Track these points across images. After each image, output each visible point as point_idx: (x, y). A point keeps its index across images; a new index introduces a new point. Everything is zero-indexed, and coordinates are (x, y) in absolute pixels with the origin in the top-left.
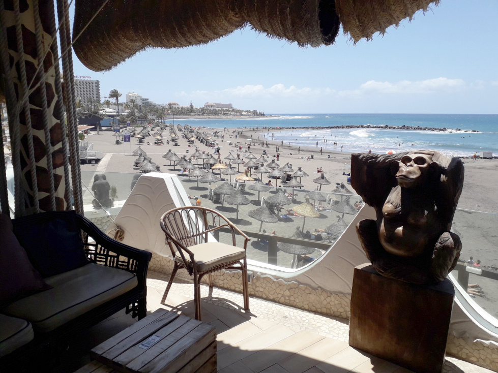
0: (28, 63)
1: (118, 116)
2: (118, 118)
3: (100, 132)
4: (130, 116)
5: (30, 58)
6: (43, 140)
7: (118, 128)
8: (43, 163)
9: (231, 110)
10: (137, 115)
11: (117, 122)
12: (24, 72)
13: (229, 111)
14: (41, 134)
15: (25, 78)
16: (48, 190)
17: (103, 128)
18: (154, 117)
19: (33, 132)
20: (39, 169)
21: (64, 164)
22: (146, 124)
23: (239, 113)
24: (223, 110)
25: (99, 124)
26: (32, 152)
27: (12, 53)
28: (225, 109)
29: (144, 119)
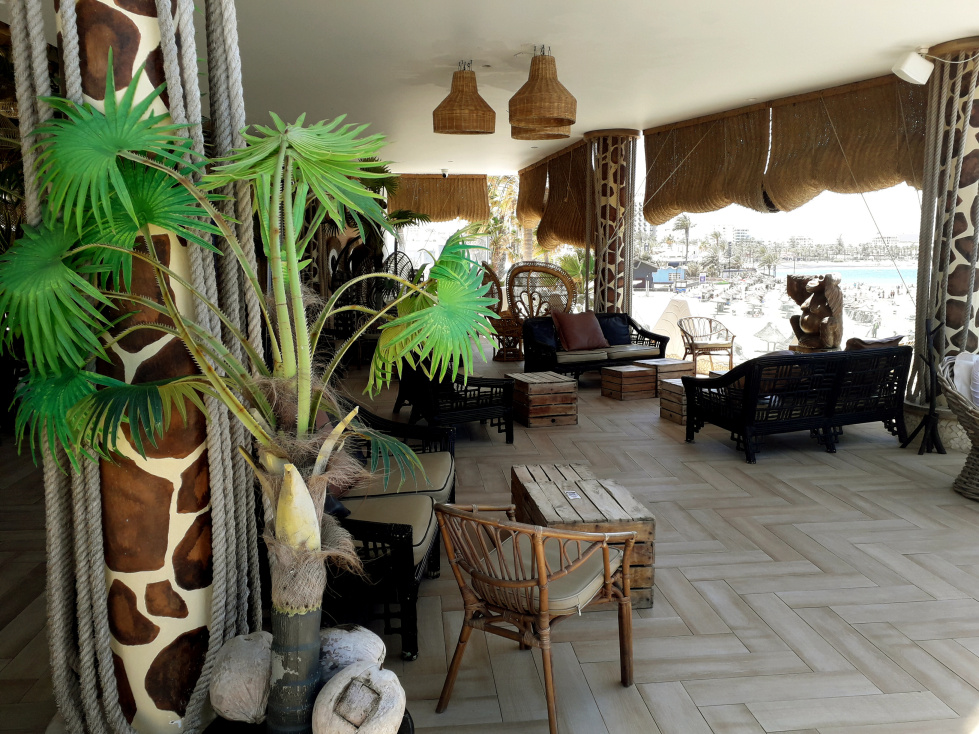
0: (611, 226)
1: (684, 263)
2: (685, 267)
3: (651, 293)
4: (708, 264)
5: (611, 223)
6: (613, 271)
7: (684, 285)
8: (611, 285)
10: (723, 260)
11: (682, 274)
12: (608, 231)
14: (612, 268)
15: (607, 235)
16: (613, 301)
17: (656, 286)
18: (756, 265)
19: (608, 266)
20: (609, 288)
21: (623, 286)
22: (737, 278)
25: (651, 279)
26: (607, 277)
27: (602, 220)
29: (733, 268)
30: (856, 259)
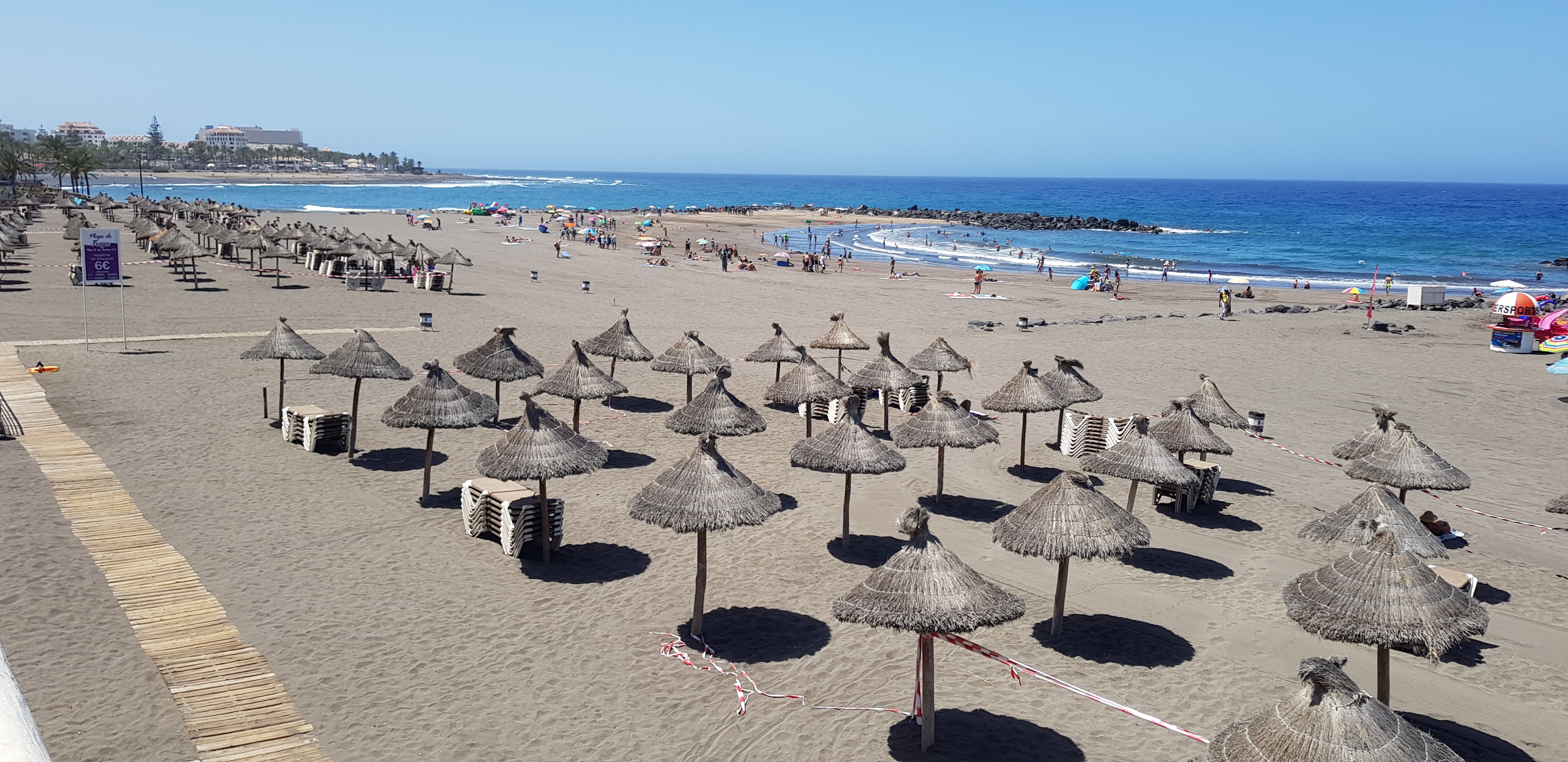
9: (302, 150)
13: (298, 154)
23: (334, 161)
24: (275, 151)
28: (280, 147)
30: (186, 168)
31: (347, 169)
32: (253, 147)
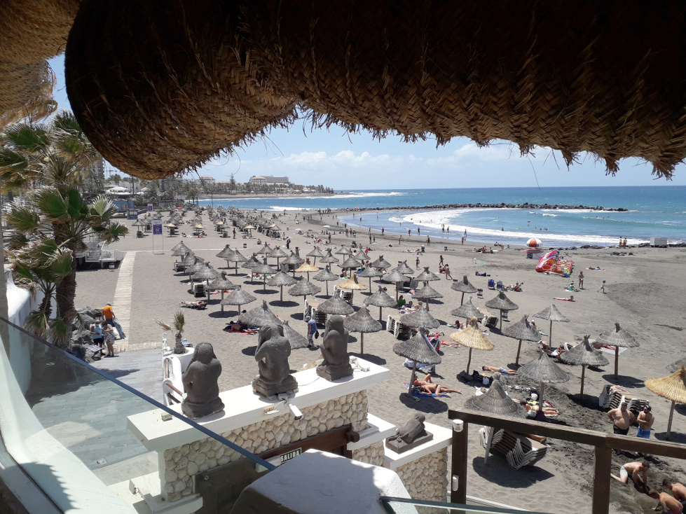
1: (133, 196)
2: (133, 199)
4: (149, 197)
9: (287, 185)
10: (159, 194)
13: (286, 187)
18: (183, 197)
22: (173, 207)
23: (299, 189)
24: (277, 186)
28: (279, 184)
29: (169, 199)
30: (243, 193)
31: (303, 192)
32: (268, 184)
